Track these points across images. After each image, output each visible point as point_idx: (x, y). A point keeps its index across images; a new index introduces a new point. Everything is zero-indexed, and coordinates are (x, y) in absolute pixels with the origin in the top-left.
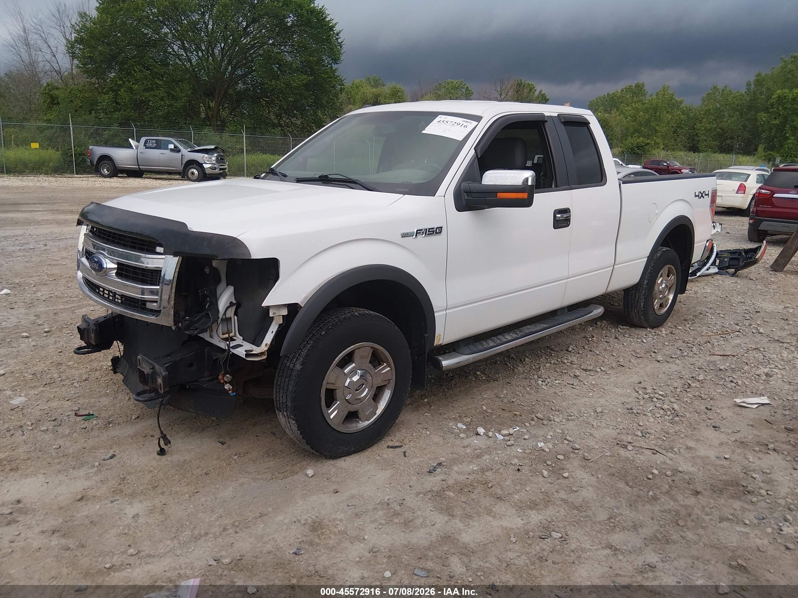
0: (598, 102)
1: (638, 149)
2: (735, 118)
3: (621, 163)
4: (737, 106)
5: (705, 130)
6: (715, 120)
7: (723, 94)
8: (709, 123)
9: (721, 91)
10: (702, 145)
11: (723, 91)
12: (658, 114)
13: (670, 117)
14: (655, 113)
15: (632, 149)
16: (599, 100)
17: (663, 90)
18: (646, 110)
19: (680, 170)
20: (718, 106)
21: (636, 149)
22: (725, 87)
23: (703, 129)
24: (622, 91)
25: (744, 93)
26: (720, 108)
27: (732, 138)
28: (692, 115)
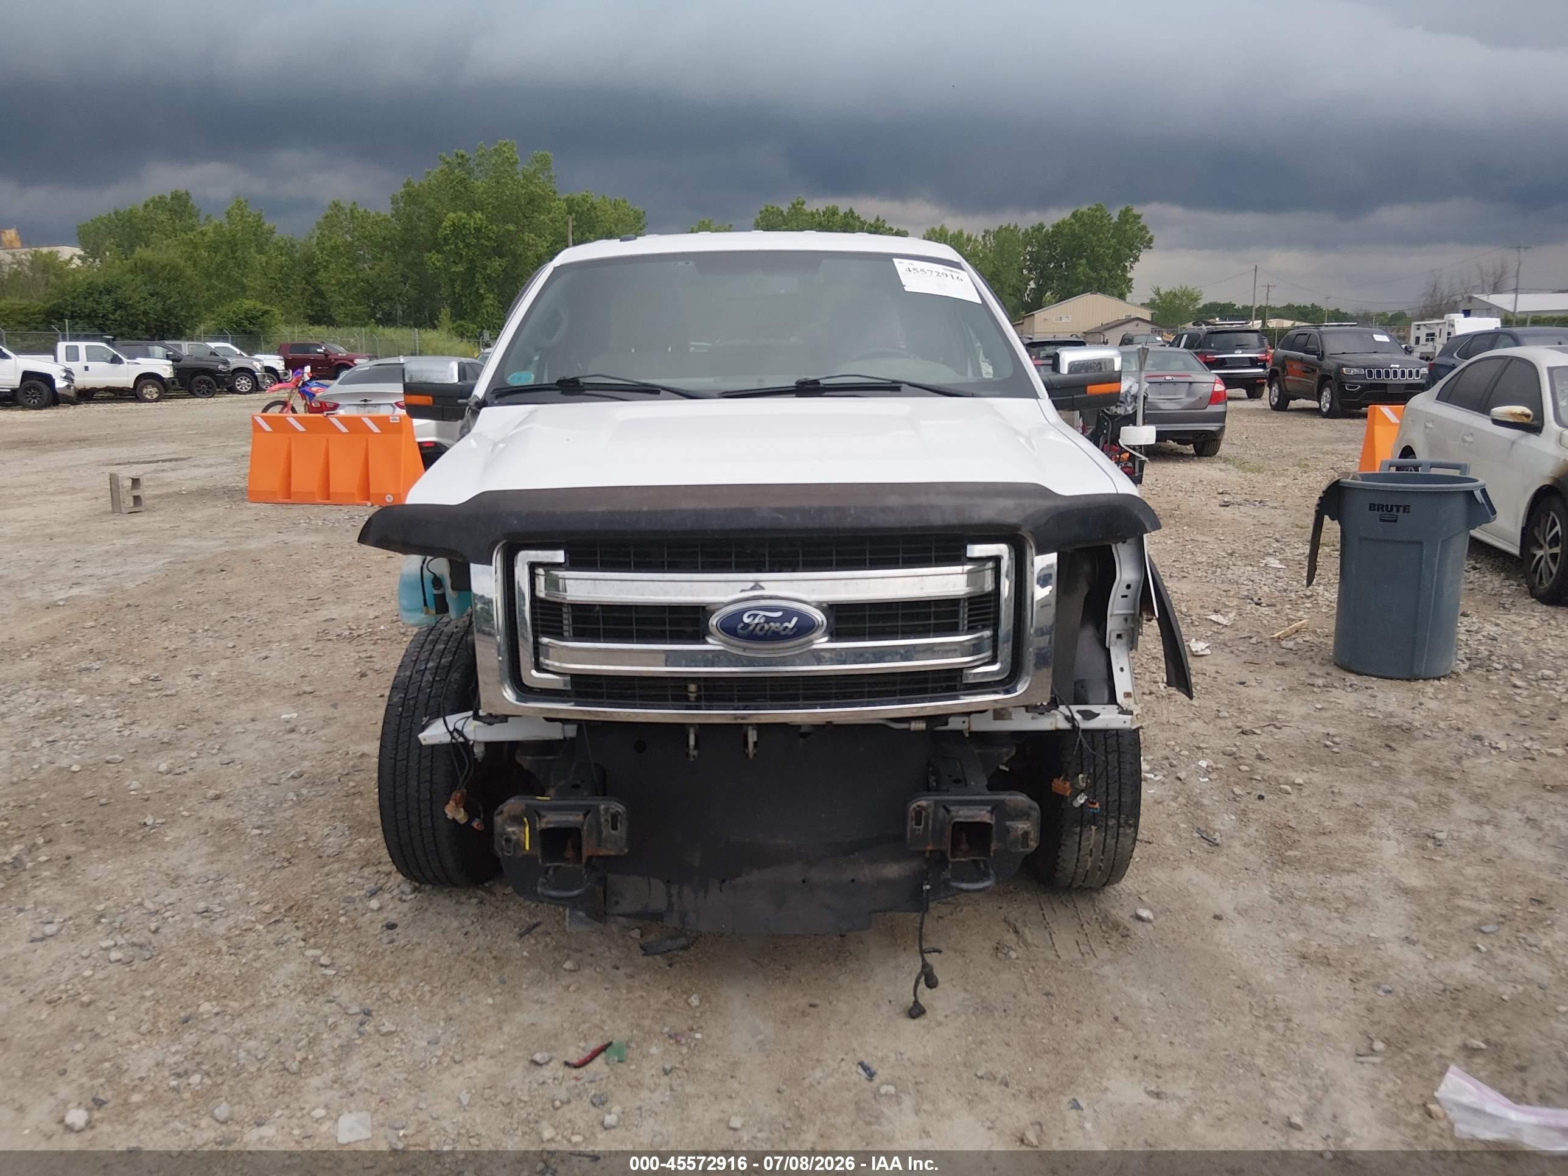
0: (99, 228)
1: (250, 323)
2: (386, 262)
3: (238, 351)
4: (384, 239)
5: (337, 284)
6: (351, 265)
7: (353, 217)
8: (343, 270)
9: (348, 211)
10: (339, 314)
11: (351, 211)
12: (239, 253)
13: (264, 259)
14: (234, 252)
15: (239, 324)
16: (99, 224)
17: (239, 207)
18: (214, 248)
19: (352, 361)
20: (349, 239)
21: (246, 323)
22: (354, 203)
23: (334, 282)
24: (146, 206)
25: (389, 216)
26: (351, 243)
27: (389, 298)
28: (297, 255)
